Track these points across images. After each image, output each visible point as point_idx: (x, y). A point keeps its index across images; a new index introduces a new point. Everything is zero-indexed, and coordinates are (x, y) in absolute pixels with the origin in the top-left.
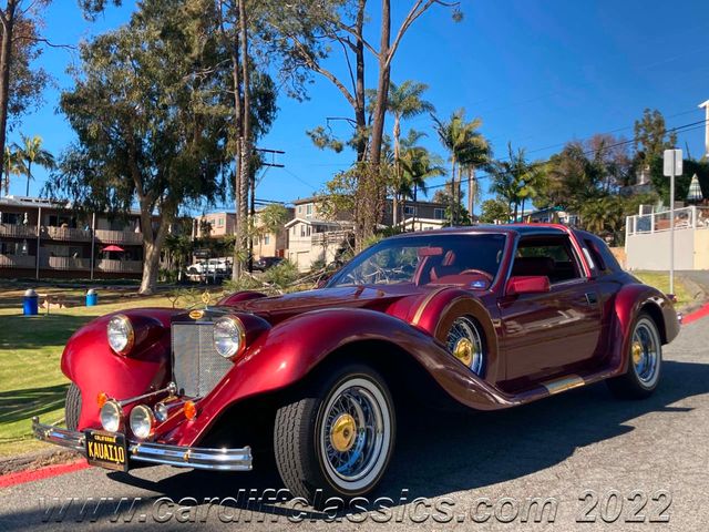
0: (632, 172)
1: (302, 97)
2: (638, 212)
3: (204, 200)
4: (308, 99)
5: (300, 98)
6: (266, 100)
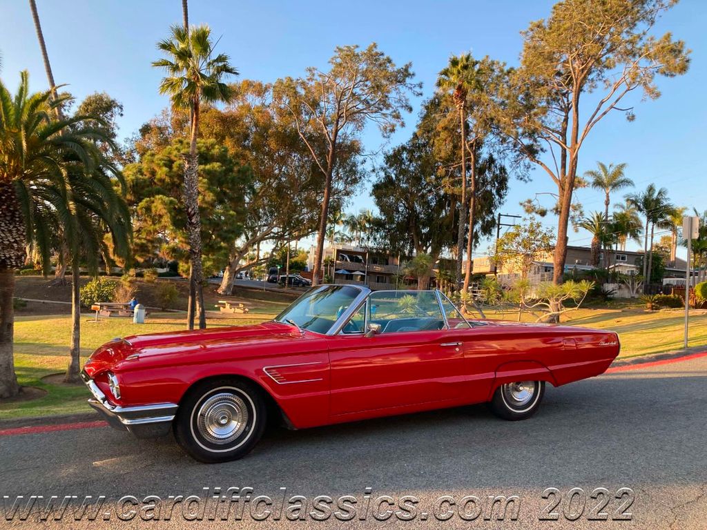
1: (527, 179)
4: (531, 180)
5: (525, 180)
6: (502, 182)
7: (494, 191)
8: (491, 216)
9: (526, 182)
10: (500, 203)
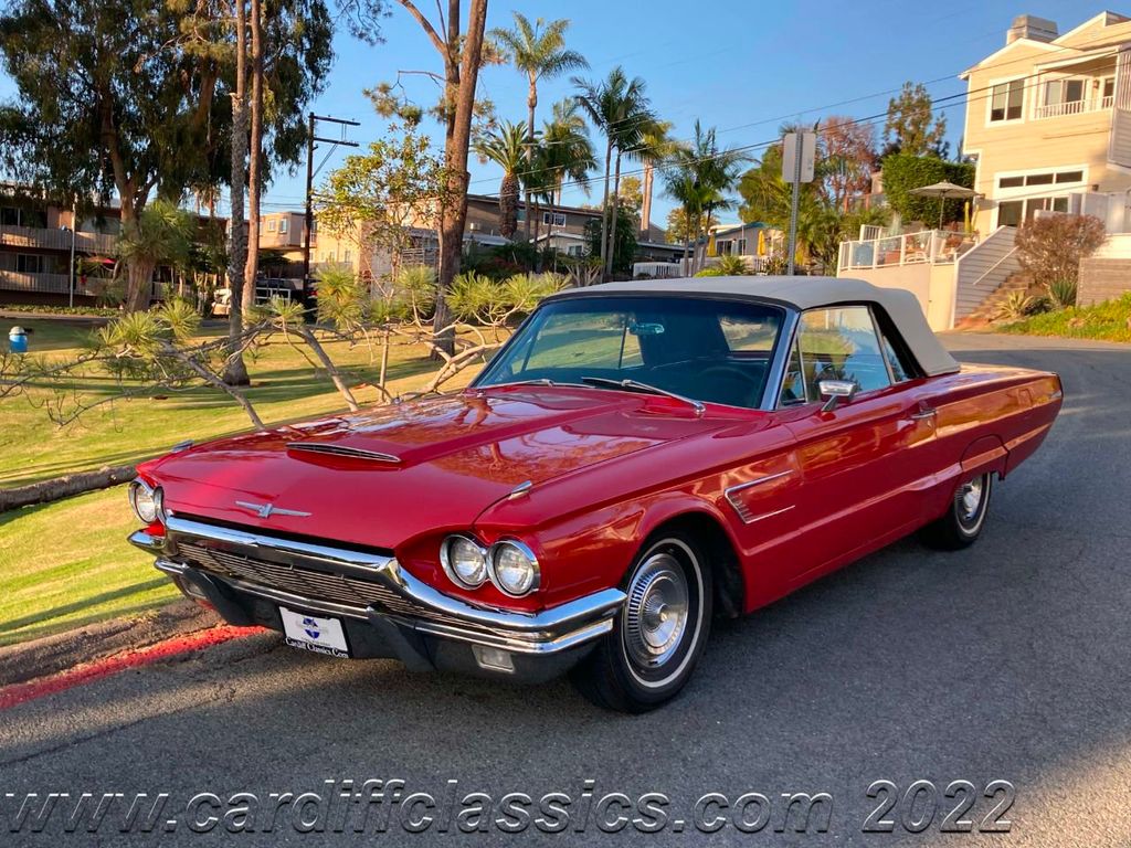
1: (374, 38)
4: (383, 41)
5: (370, 40)
6: (318, 39)
7: (302, 60)
8: (297, 118)
9: (372, 44)
10: (314, 87)
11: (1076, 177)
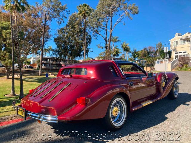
0: (156, 53)
1: (96, 39)
2: (157, 60)
3: (79, 57)
6: (90, 39)
7: (88, 42)
10: (89, 45)
11: (186, 52)
